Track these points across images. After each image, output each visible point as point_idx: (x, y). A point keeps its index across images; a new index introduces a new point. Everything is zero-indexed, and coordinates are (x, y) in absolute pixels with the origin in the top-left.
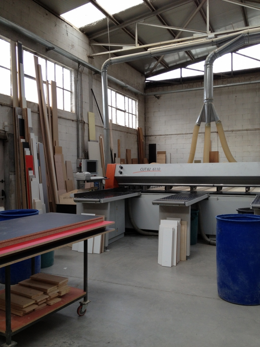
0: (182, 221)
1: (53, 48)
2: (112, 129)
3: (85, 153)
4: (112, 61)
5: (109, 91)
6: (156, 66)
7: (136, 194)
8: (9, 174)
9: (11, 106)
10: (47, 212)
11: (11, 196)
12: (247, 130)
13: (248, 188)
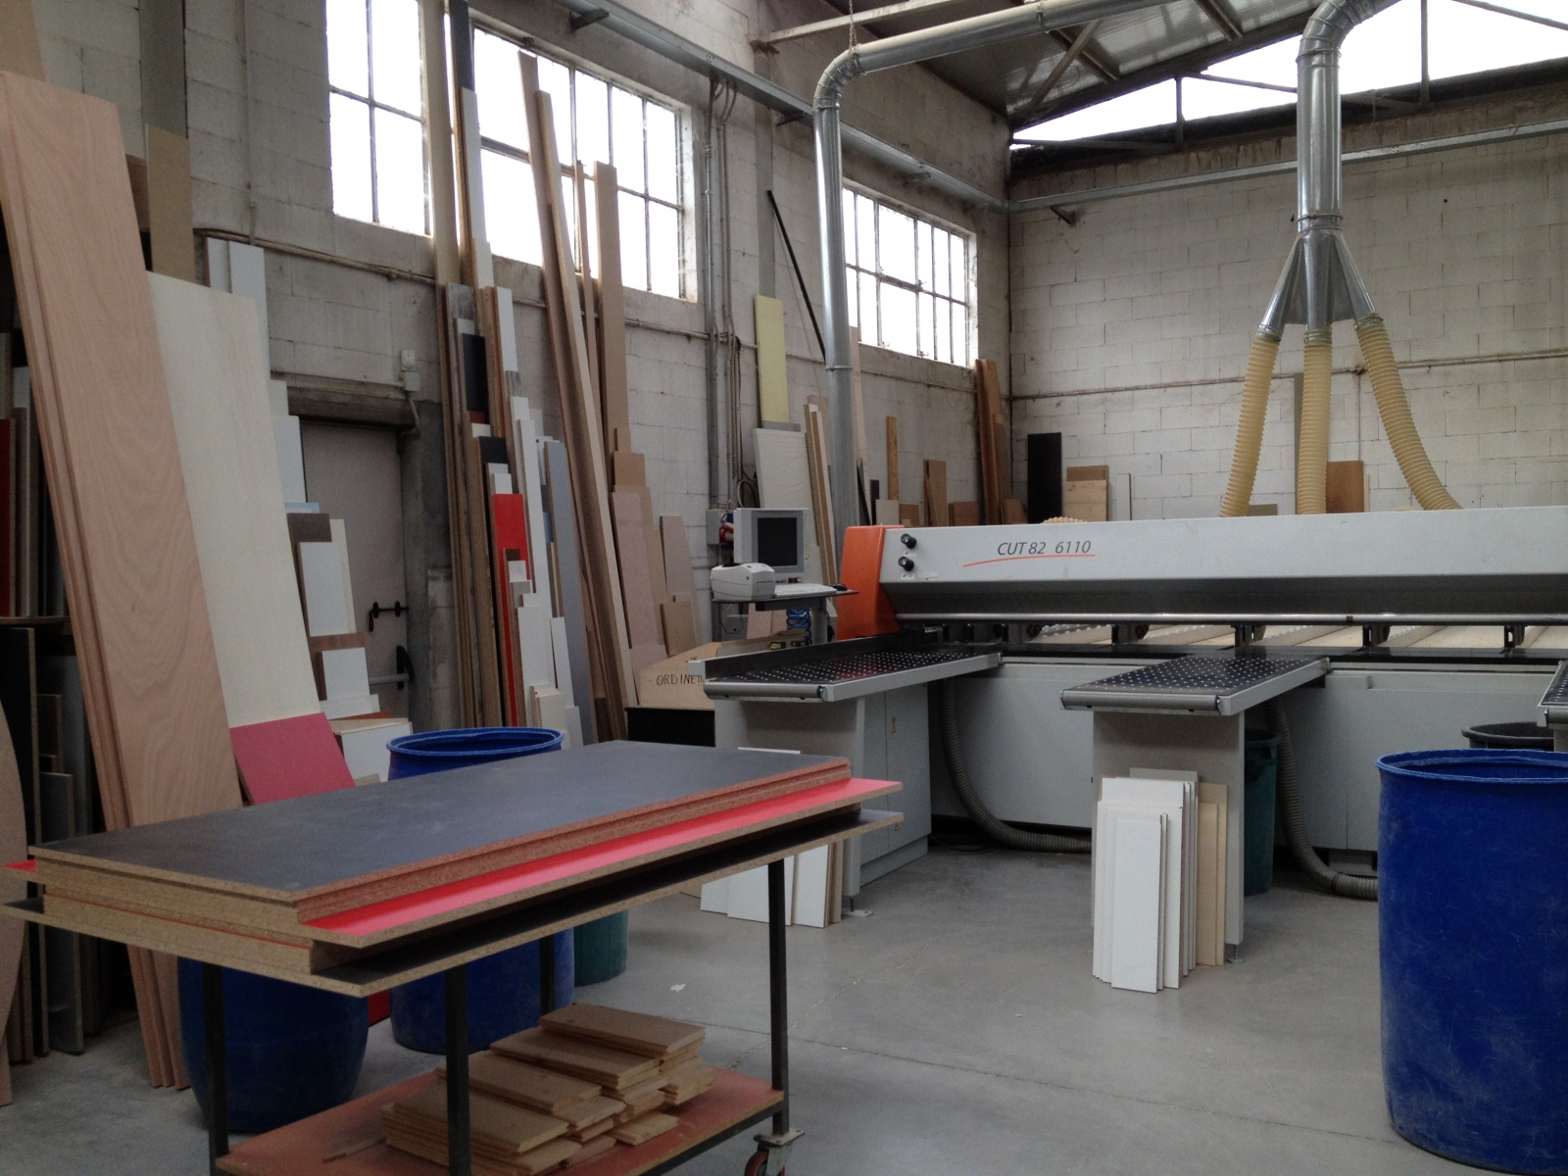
0: (1205, 786)
1: (600, 16)
2: (859, 370)
3: (745, 480)
4: (861, 60)
5: (847, 196)
6: (1062, 72)
7: (978, 663)
8: (427, 579)
9: (429, 280)
10: (587, 741)
11: (435, 675)
12: (1501, 358)
13: (1515, 629)
